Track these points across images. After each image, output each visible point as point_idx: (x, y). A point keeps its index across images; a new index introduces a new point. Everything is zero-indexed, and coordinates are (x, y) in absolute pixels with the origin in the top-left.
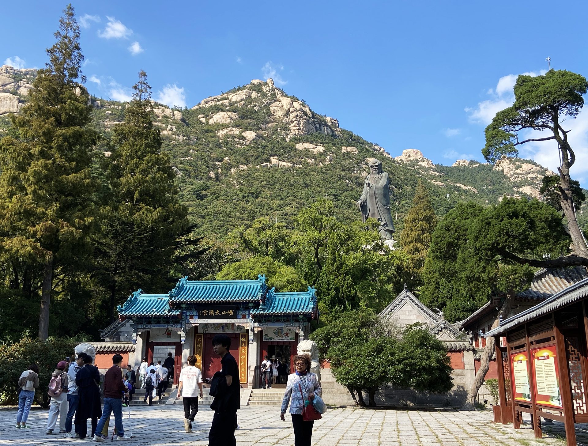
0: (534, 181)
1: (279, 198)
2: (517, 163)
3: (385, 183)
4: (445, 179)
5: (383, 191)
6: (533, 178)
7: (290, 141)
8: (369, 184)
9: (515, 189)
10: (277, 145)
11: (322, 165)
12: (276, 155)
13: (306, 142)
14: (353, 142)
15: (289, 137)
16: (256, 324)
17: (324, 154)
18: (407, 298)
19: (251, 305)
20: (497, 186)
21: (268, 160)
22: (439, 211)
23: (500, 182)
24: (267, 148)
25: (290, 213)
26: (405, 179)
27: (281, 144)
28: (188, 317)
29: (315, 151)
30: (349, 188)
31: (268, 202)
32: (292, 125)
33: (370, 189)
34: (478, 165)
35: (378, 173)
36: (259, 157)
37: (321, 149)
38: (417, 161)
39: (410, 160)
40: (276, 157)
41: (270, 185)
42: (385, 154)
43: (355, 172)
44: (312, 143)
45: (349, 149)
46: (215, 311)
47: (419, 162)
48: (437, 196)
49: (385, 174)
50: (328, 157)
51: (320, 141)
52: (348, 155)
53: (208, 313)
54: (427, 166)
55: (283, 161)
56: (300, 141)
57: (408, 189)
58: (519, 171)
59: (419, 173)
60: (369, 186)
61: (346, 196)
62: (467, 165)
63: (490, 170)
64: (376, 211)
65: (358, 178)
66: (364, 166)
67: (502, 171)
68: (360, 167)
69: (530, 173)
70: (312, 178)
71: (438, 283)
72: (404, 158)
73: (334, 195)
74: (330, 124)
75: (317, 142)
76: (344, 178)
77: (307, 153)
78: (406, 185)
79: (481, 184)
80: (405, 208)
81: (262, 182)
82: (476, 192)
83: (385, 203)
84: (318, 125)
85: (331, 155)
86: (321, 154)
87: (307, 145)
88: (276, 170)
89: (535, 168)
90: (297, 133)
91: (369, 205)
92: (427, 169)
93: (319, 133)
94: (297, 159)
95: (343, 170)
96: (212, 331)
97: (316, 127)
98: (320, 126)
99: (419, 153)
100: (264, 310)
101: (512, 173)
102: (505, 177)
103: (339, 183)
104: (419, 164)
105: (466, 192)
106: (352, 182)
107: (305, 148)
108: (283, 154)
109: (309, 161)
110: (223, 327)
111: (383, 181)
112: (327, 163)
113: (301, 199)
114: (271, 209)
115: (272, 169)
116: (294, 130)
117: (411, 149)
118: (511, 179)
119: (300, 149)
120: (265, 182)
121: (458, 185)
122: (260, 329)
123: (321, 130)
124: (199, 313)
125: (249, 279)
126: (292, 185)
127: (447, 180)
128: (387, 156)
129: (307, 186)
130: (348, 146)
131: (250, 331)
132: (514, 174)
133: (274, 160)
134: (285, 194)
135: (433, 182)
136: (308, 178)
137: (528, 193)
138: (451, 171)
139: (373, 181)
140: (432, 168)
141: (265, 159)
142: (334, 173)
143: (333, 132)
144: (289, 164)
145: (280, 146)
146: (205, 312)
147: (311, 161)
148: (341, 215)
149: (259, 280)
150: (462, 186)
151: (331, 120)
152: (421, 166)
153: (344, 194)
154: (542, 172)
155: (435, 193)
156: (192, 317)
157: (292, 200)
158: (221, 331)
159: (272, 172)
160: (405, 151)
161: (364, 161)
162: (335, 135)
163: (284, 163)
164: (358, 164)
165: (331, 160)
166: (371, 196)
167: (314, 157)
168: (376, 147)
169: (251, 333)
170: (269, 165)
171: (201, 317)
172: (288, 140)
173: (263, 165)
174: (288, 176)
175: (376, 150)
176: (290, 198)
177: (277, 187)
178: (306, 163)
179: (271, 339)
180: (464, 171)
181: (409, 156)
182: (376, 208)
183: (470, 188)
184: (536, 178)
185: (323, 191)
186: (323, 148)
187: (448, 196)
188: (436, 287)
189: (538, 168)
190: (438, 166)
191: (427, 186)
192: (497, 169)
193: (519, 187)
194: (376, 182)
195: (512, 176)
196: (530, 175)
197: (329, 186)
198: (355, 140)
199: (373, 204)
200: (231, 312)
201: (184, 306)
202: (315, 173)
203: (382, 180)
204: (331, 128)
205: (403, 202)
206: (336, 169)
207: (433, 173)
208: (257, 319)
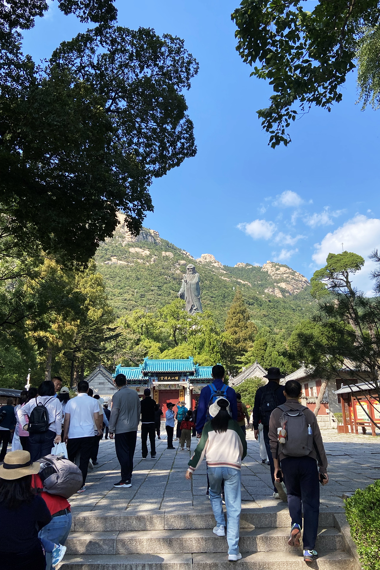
0: (287, 279)
1: (119, 287)
2: (277, 266)
3: (197, 281)
4: (230, 276)
5: (196, 286)
6: (287, 277)
7: (125, 246)
8: (187, 281)
9: (275, 284)
10: (115, 248)
11: (148, 264)
12: (115, 256)
13: (136, 247)
14: (169, 248)
15: (124, 243)
16: (191, 385)
17: (149, 256)
18: (258, 368)
19: (188, 374)
20: (264, 282)
21: (109, 259)
22: (228, 299)
23: (266, 279)
24: (108, 250)
25: (128, 299)
26: (205, 276)
27: (119, 248)
28: (152, 381)
29: (143, 254)
30: (168, 282)
31: (112, 290)
32: (127, 234)
33: (187, 284)
34: (251, 267)
35: (193, 274)
36: (103, 257)
37: (147, 252)
38: (211, 262)
39: (206, 262)
40: (115, 257)
41: (113, 278)
42: (190, 257)
43: (172, 270)
44: (141, 248)
45: (168, 254)
46: (168, 377)
47: (212, 263)
48: (226, 288)
49: (197, 274)
50: (153, 259)
51: (147, 247)
52: (167, 258)
53: (164, 378)
54: (218, 266)
55: (121, 260)
56: (132, 246)
57: (207, 282)
58: (278, 272)
59: (213, 271)
60: (186, 282)
61: (166, 287)
62: (244, 266)
63: (259, 271)
64: (190, 300)
65: (173, 274)
66: (178, 266)
67: (267, 272)
68: (175, 267)
69: (285, 274)
70: (142, 273)
71: (263, 357)
72: (201, 259)
73: (158, 287)
74: (153, 234)
75: (144, 247)
76: (164, 274)
77: (137, 256)
78: (206, 280)
79: (253, 280)
80: (205, 296)
81: (106, 275)
82: (251, 286)
83: (197, 294)
84: (145, 236)
85: (155, 257)
86: (148, 257)
87: (138, 250)
88: (116, 267)
89: (288, 271)
90: (130, 240)
91: (186, 295)
92: (218, 269)
93: (146, 241)
94: (131, 259)
95: (163, 268)
96: (163, 388)
97: (144, 237)
98: (146, 236)
99: (212, 257)
100: (196, 377)
101: (273, 273)
102: (269, 276)
103: (161, 277)
104: (212, 264)
105: (244, 285)
106: (169, 277)
107: (136, 252)
108: (120, 255)
109: (139, 261)
110: (170, 386)
111: (196, 280)
112: (152, 263)
113: (135, 289)
114: (114, 295)
115: (113, 266)
116: (128, 238)
117: (207, 254)
118: (273, 277)
119: (133, 252)
120: (108, 276)
121: (239, 280)
122: (193, 387)
123: (147, 238)
124: (158, 378)
125: (183, 358)
126: (128, 278)
127: (231, 277)
128: (191, 258)
129: (138, 279)
130: (166, 251)
131: (187, 389)
132: (275, 274)
133: (114, 260)
134: (123, 285)
135: (222, 278)
136: (138, 273)
137: (284, 287)
138: (233, 270)
139: (189, 279)
140: (221, 268)
141: (107, 259)
142: (157, 270)
143: (155, 240)
144: (125, 263)
145: (118, 249)
146: (162, 378)
147: (140, 261)
148: (164, 301)
149: (189, 359)
150: (241, 281)
151: (154, 232)
152: (214, 266)
153: (165, 285)
154: (293, 273)
155: (225, 286)
156: (154, 381)
157: (129, 289)
158: (168, 389)
159: (112, 268)
160: (203, 255)
161: (178, 262)
162: (157, 243)
163: (121, 262)
164: (173, 264)
165: (154, 261)
166: (188, 289)
167: (143, 258)
168: (184, 252)
169: (188, 390)
170: (110, 263)
171: (159, 380)
172: (124, 245)
173: (106, 262)
174: (124, 271)
175: (184, 254)
176: (127, 288)
177: (118, 279)
178: (137, 262)
179: (197, 393)
180: (242, 271)
181: (206, 259)
182: (191, 298)
183: (247, 282)
184: (289, 277)
185: (150, 283)
186: (149, 252)
187: (234, 288)
188: (262, 359)
189: (290, 270)
190: (225, 266)
191: (220, 281)
192: (264, 270)
193: (278, 283)
194: (191, 280)
195: (273, 275)
196: (285, 275)
197: (154, 279)
198: (170, 247)
199: (189, 295)
200: (177, 378)
201: (150, 374)
202: (143, 270)
203: (195, 278)
204: (153, 238)
205: (204, 292)
206: (158, 267)
207: (222, 271)
208: (192, 382)
